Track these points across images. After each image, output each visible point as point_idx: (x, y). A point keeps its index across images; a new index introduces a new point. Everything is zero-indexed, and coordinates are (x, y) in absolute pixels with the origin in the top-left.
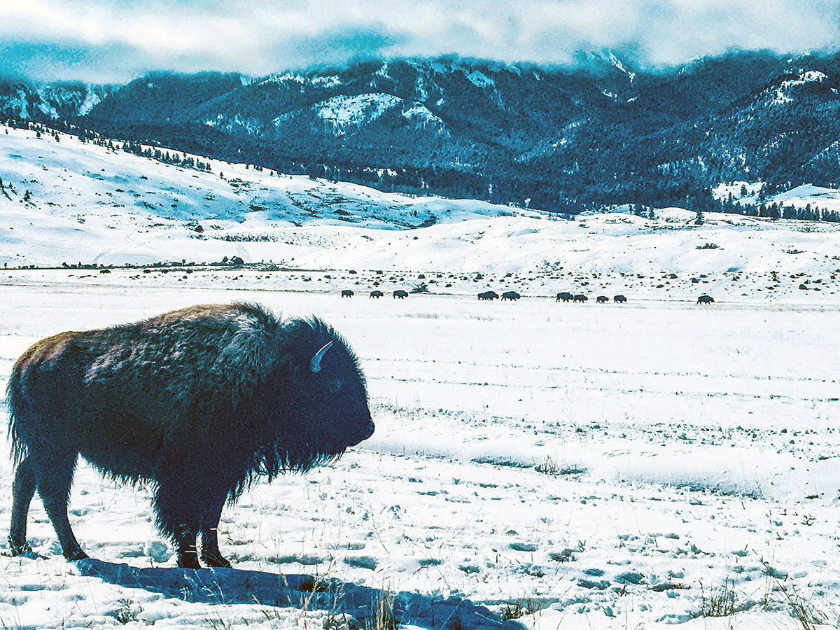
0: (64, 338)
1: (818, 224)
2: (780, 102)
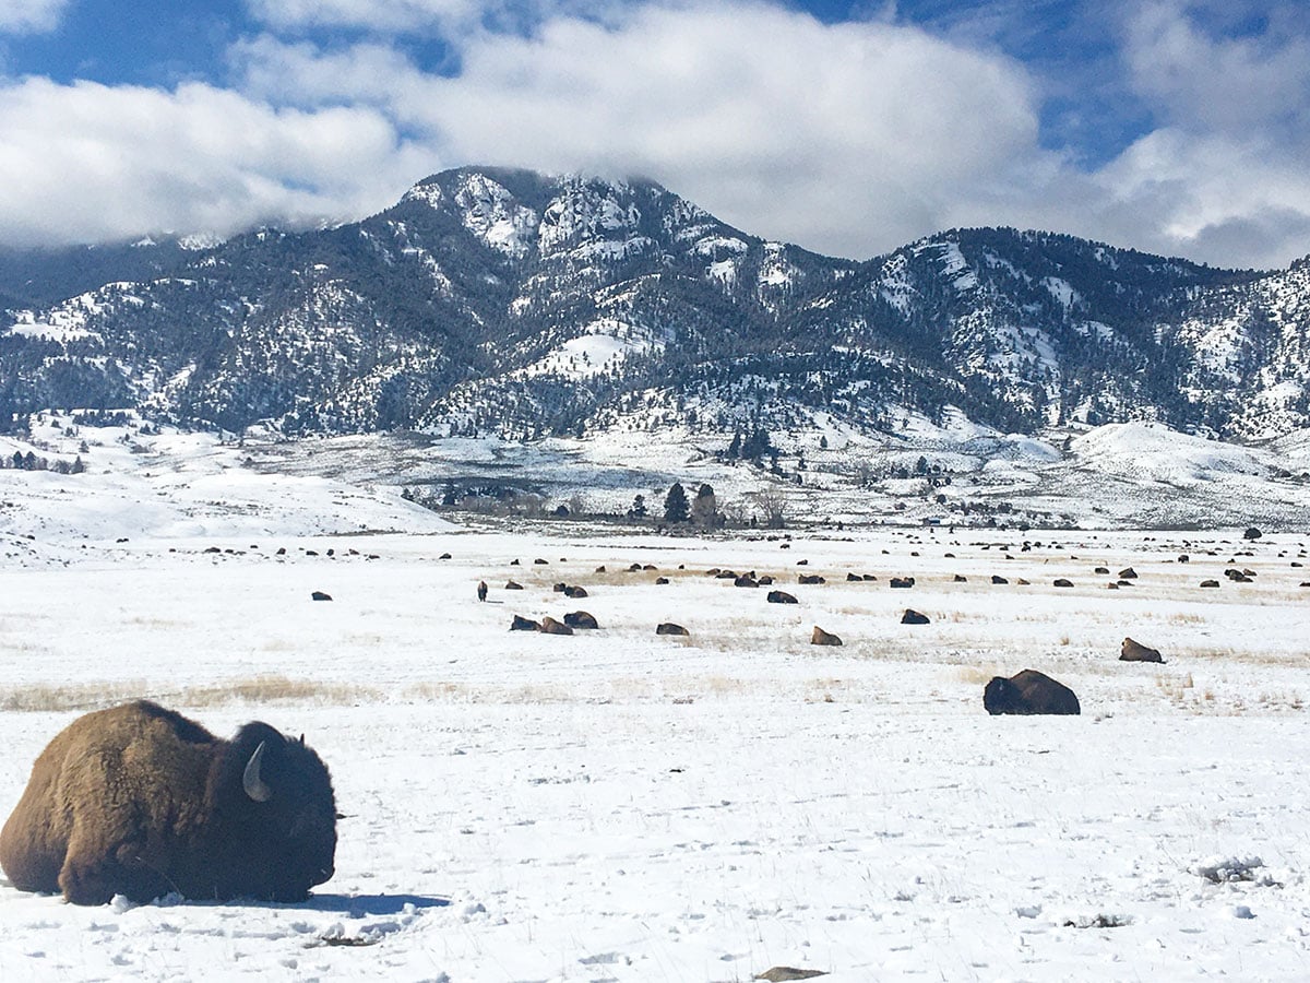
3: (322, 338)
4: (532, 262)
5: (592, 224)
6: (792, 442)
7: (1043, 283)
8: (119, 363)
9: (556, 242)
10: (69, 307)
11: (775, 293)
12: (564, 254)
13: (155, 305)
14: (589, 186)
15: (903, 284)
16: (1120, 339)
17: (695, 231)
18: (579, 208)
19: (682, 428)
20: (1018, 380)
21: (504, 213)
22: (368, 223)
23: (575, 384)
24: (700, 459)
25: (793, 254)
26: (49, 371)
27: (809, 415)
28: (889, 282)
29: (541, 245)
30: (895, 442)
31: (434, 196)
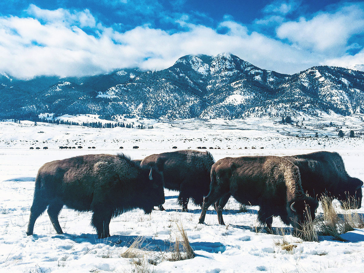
0: (56, 164)
1: (71, 126)
2: (58, 90)
3: (171, 96)
4: (209, 77)
5: (224, 67)
6: (296, 119)
7: (340, 79)
8: (125, 103)
9: (215, 72)
10: (110, 91)
11: (272, 83)
12: (218, 75)
13: (129, 90)
14: (222, 58)
15: (306, 80)
16: (362, 92)
17: (249, 69)
18: (220, 63)
19: (268, 116)
20: (340, 103)
21: (201, 65)
22: (170, 68)
23: (236, 106)
24: (276, 123)
25: (274, 74)
26: (111, 106)
27: (298, 113)
28: (303, 80)
29: (211, 73)
30: (319, 118)
31: (184, 61)
